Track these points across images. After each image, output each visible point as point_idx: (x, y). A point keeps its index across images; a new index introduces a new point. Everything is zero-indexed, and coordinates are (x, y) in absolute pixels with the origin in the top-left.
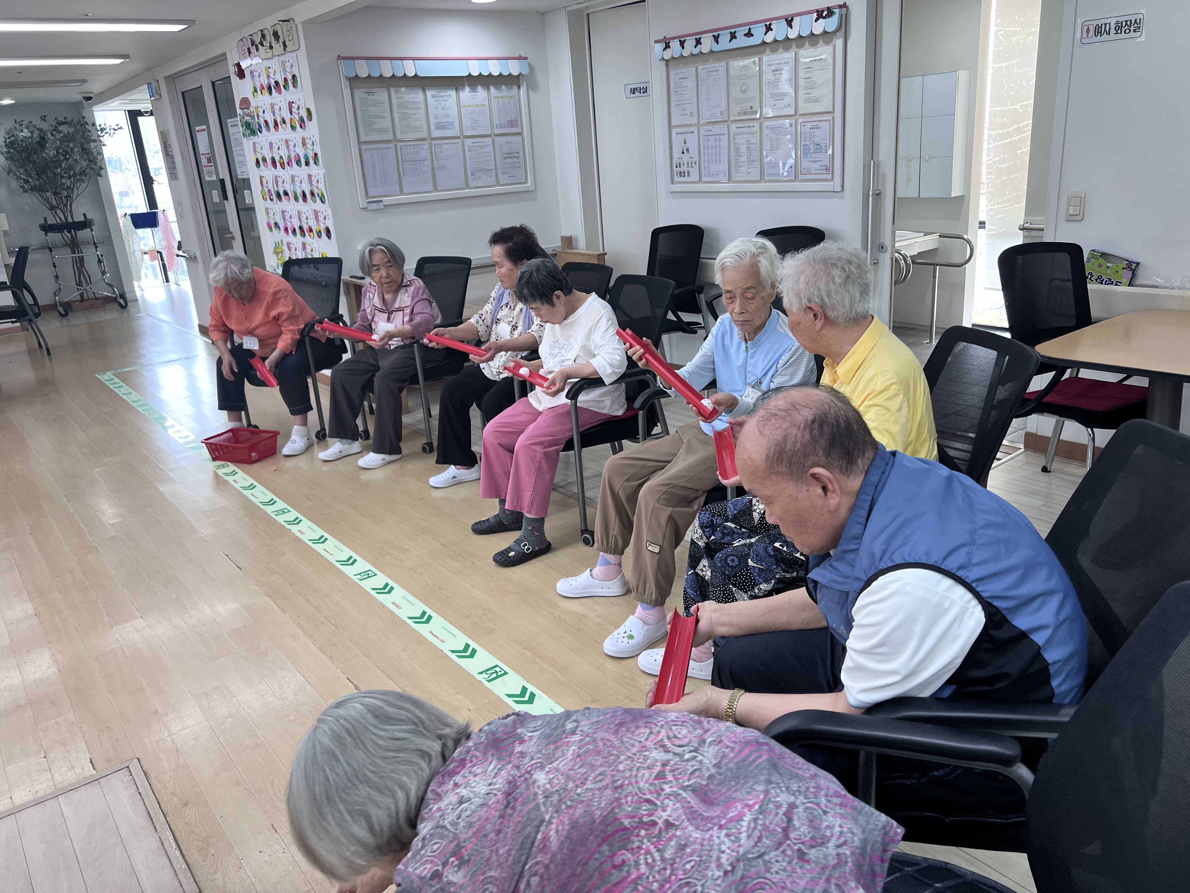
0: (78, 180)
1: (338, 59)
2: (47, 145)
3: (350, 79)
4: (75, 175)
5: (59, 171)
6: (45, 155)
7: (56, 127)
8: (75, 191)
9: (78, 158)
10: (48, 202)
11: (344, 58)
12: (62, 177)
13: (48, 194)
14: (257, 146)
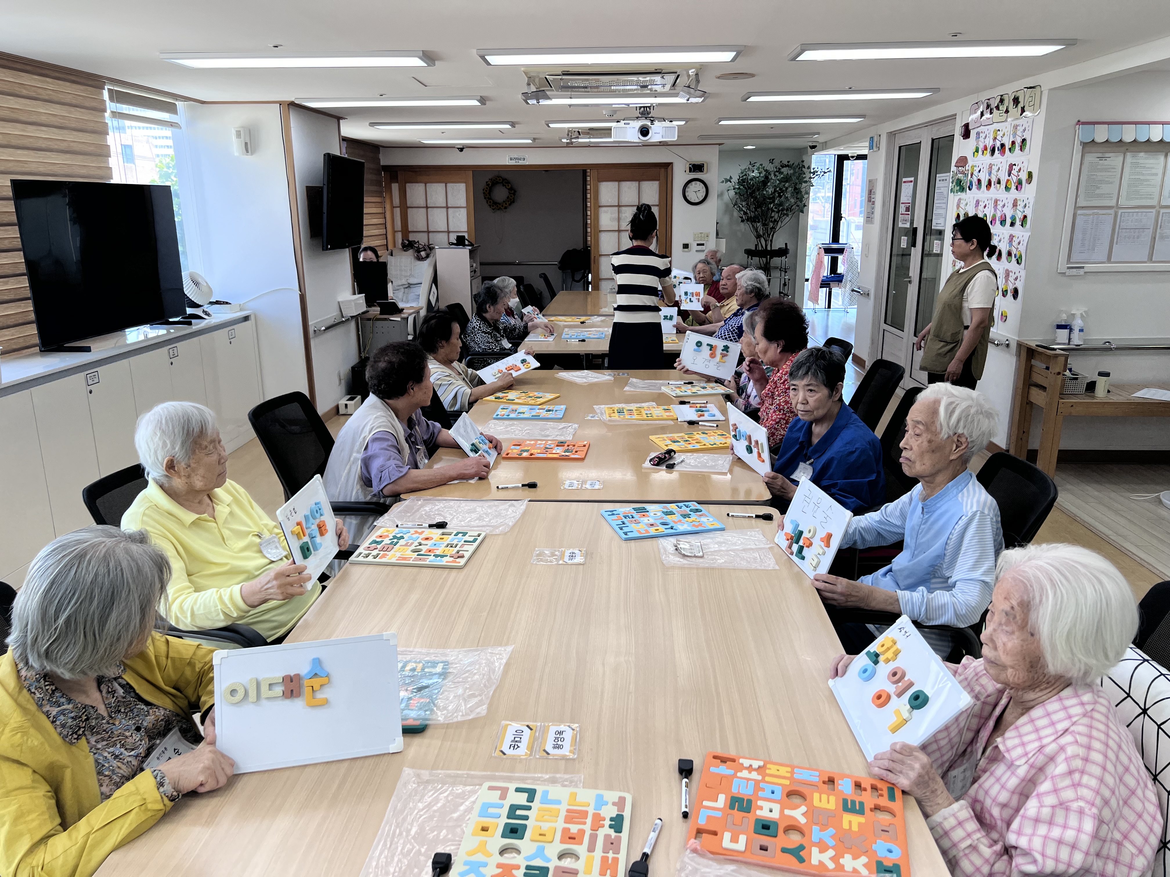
0: (785, 214)
1: (1077, 124)
2: (769, 184)
3: (1084, 145)
4: (783, 210)
5: (772, 205)
6: (765, 193)
7: (779, 169)
8: (780, 223)
9: (789, 196)
10: (757, 231)
11: (1084, 123)
12: (773, 211)
13: (758, 224)
14: (962, 201)
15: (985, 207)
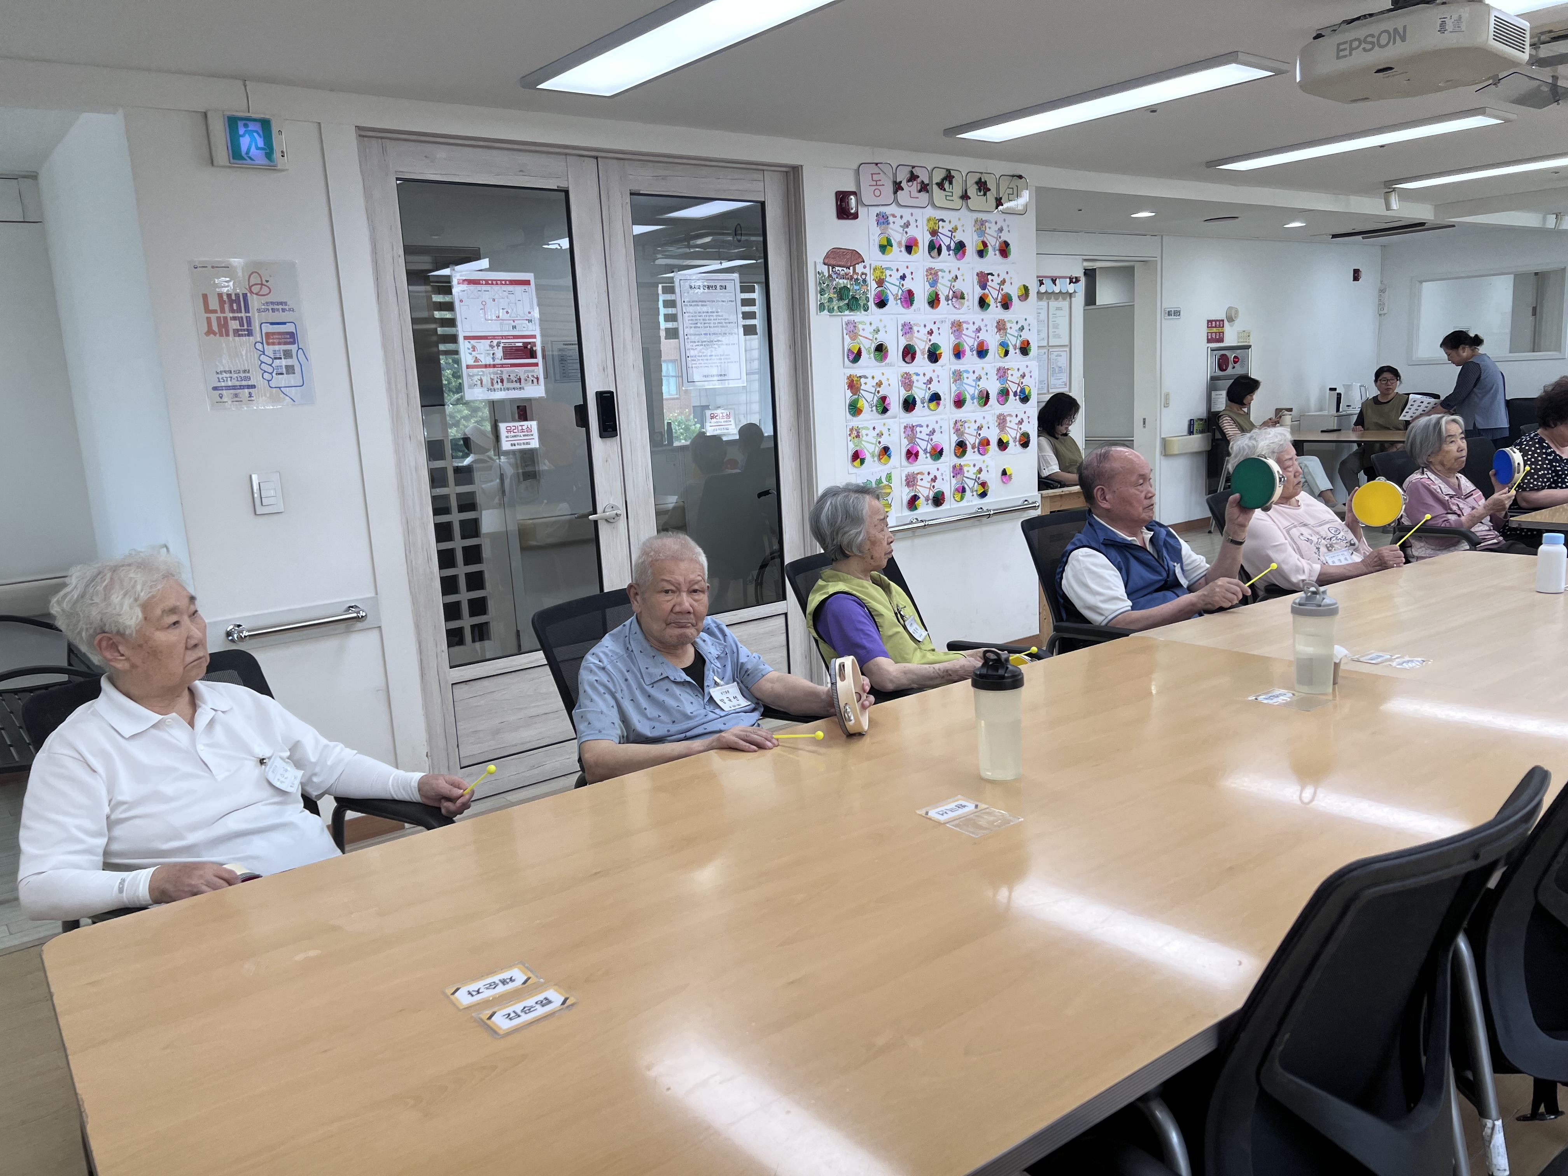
14: (860, 327)
15: (931, 333)
